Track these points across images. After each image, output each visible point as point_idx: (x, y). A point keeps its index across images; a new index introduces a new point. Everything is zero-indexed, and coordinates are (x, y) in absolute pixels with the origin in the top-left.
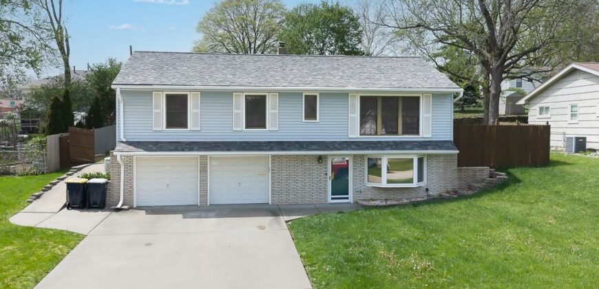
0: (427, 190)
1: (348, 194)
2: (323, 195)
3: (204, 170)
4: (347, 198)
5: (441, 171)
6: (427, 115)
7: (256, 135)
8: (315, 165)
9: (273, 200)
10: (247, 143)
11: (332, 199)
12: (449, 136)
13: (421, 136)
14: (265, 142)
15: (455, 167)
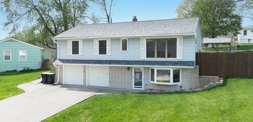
0: (181, 87)
1: (142, 86)
2: (130, 85)
3: (85, 71)
4: (142, 88)
5: (189, 77)
6: (181, 48)
7: (103, 57)
8: (127, 71)
9: (110, 86)
10: (98, 61)
11: (135, 87)
12: (193, 59)
13: (177, 59)
14: (105, 60)
15: (198, 76)
